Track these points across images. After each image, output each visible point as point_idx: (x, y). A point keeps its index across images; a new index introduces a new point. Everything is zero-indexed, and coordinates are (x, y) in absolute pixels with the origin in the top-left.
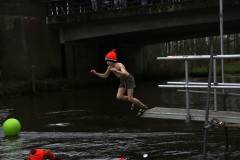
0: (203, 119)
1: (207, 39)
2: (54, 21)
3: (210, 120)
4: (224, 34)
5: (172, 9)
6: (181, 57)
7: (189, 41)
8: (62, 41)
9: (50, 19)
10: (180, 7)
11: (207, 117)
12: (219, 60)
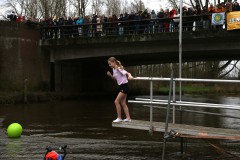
0: (163, 130)
1: (171, 65)
2: (46, 43)
3: (169, 131)
4: (183, 61)
5: (143, 39)
6: (147, 78)
7: (157, 65)
8: (52, 60)
9: (43, 41)
10: (150, 38)
11: (166, 129)
12: (177, 82)
